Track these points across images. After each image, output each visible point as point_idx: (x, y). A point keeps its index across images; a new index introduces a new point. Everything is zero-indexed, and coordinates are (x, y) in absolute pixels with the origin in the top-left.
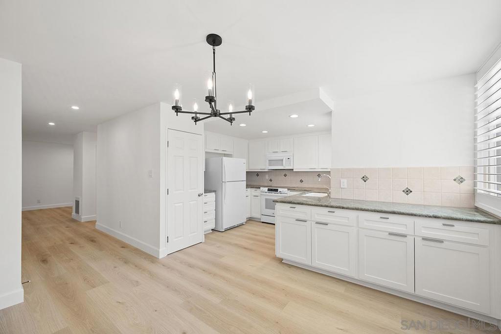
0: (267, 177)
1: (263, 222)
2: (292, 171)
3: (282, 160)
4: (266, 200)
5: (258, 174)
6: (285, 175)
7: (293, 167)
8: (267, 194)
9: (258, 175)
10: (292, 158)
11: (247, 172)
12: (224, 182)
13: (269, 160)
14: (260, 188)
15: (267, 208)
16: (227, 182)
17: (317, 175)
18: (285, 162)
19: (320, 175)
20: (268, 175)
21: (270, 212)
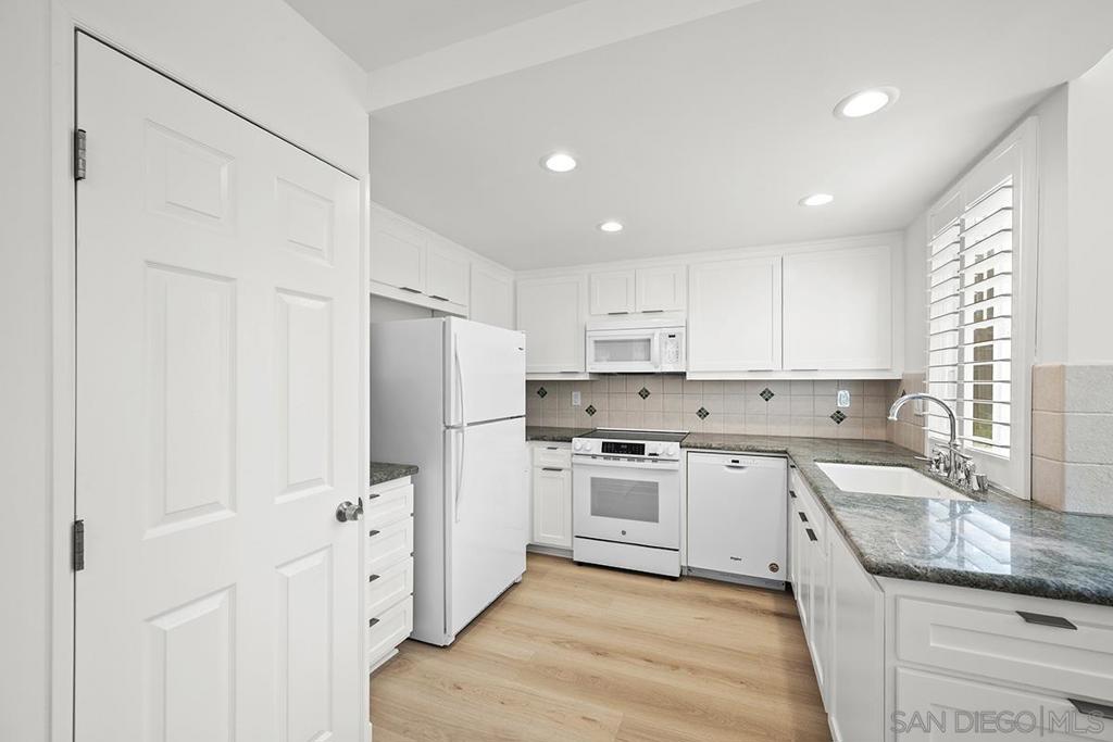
0: (577, 399)
1: (580, 564)
2: (679, 380)
3: (649, 340)
5: (542, 389)
6: (644, 394)
7: (687, 367)
9: (542, 393)
10: (683, 330)
11: (528, 383)
12: (453, 427)
13: (598, 339)
14: (571, 441)
15: (596, 511)
16: (469, 424)
17: (761, 395)
18: (660, 347)
19: (772, 395)
20: (579, 393)
21: (610, 526)
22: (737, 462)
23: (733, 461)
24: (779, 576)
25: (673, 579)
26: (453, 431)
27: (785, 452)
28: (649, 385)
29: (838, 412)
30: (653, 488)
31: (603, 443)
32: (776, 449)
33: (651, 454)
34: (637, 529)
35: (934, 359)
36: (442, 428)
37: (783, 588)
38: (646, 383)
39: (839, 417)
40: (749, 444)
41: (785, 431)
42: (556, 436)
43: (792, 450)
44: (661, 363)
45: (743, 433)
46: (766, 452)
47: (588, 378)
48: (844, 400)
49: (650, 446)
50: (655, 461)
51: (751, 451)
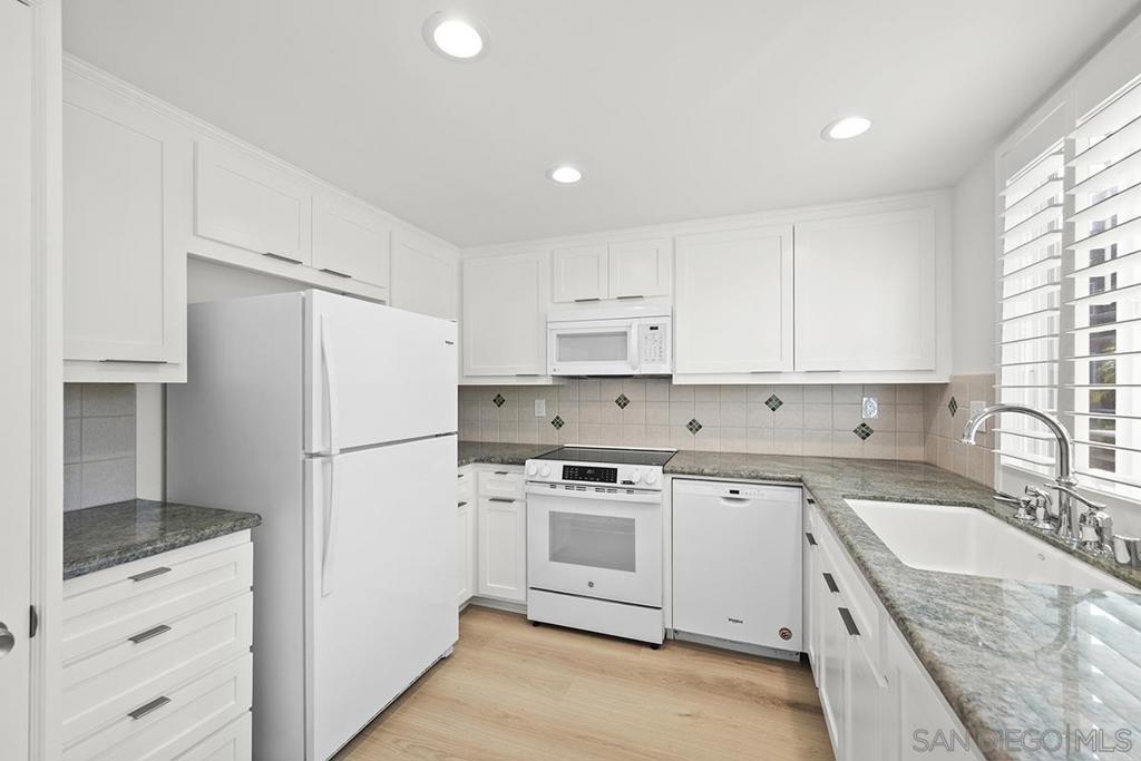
0: (541, 409)
1: (536, 624)
2: (663, 385)
3: (625, 334)
4: (554, 516)
5: (499, 396)
6: (623, 402)
7: (673, 368)
8: (561, 491)
9: (499, 401)
10: (668, 321)
11: (461, 388)
12: (318, 455)
13: (560, 333)
14: (524, 464)
15: (556, 556)
16: (343, 451)
17: (767, 403)
18: (639, 342)
19: (781, 403)
20: (544, 401)
21: (574, 575)
22: (737, 492)
23: (732, 492)
24: (793, 645)
25: (654, 646)
26: (317, 461)
27: (800, 480)
28: (629, 390)
29: (864, 425)
30: (629, 525)
31: (565, 467)
32: (788, 476)
33: (624, 482)
34: (609, 580)
35: (1008, 354)
36: (302, 456)
37: (797, 659)
38: (625, 388)
39: (864, 432)
40: (753, 468)
41: (796, 449)
42: (506, 458)
43: (807, 476)
44: (639, 363)
45: (745, 452)
46: (774, 479)
47: (551, 383)
48: (871, 410)
49: (625, 471)
50: (629, 491)
51: (754, 478)
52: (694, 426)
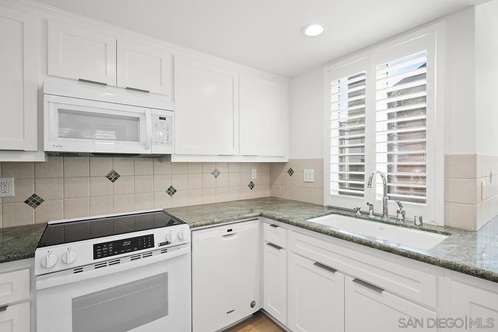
3: (137, 120)
4: (76, 302)
8: (89, 272)
10: (173, 115)
20: (12, 180)
22: (231, 230)
27: (261, 215)
29: (252, 183)
31: (95, 246)
33: (161, 244)
39: (252, 186)
41: (226, 198)
44: (151, 145)
48: (254, 176)
49: (160, 234)
51: (241, 219)
52: (171, 191)
